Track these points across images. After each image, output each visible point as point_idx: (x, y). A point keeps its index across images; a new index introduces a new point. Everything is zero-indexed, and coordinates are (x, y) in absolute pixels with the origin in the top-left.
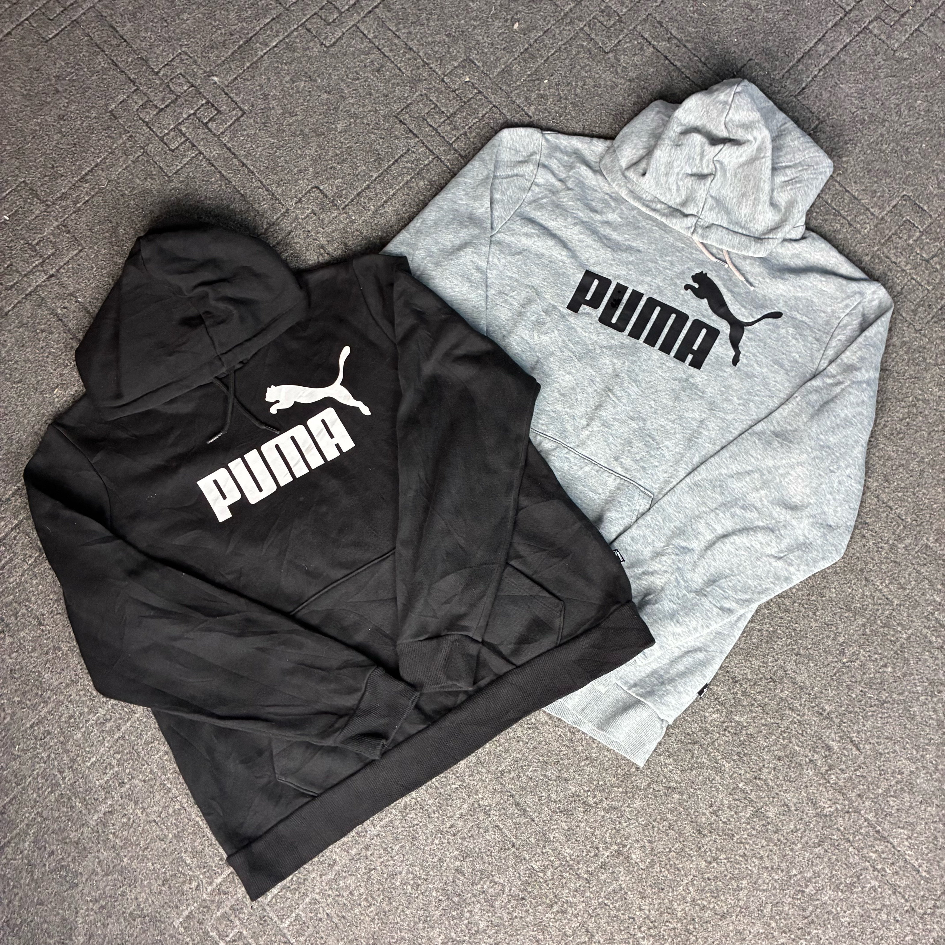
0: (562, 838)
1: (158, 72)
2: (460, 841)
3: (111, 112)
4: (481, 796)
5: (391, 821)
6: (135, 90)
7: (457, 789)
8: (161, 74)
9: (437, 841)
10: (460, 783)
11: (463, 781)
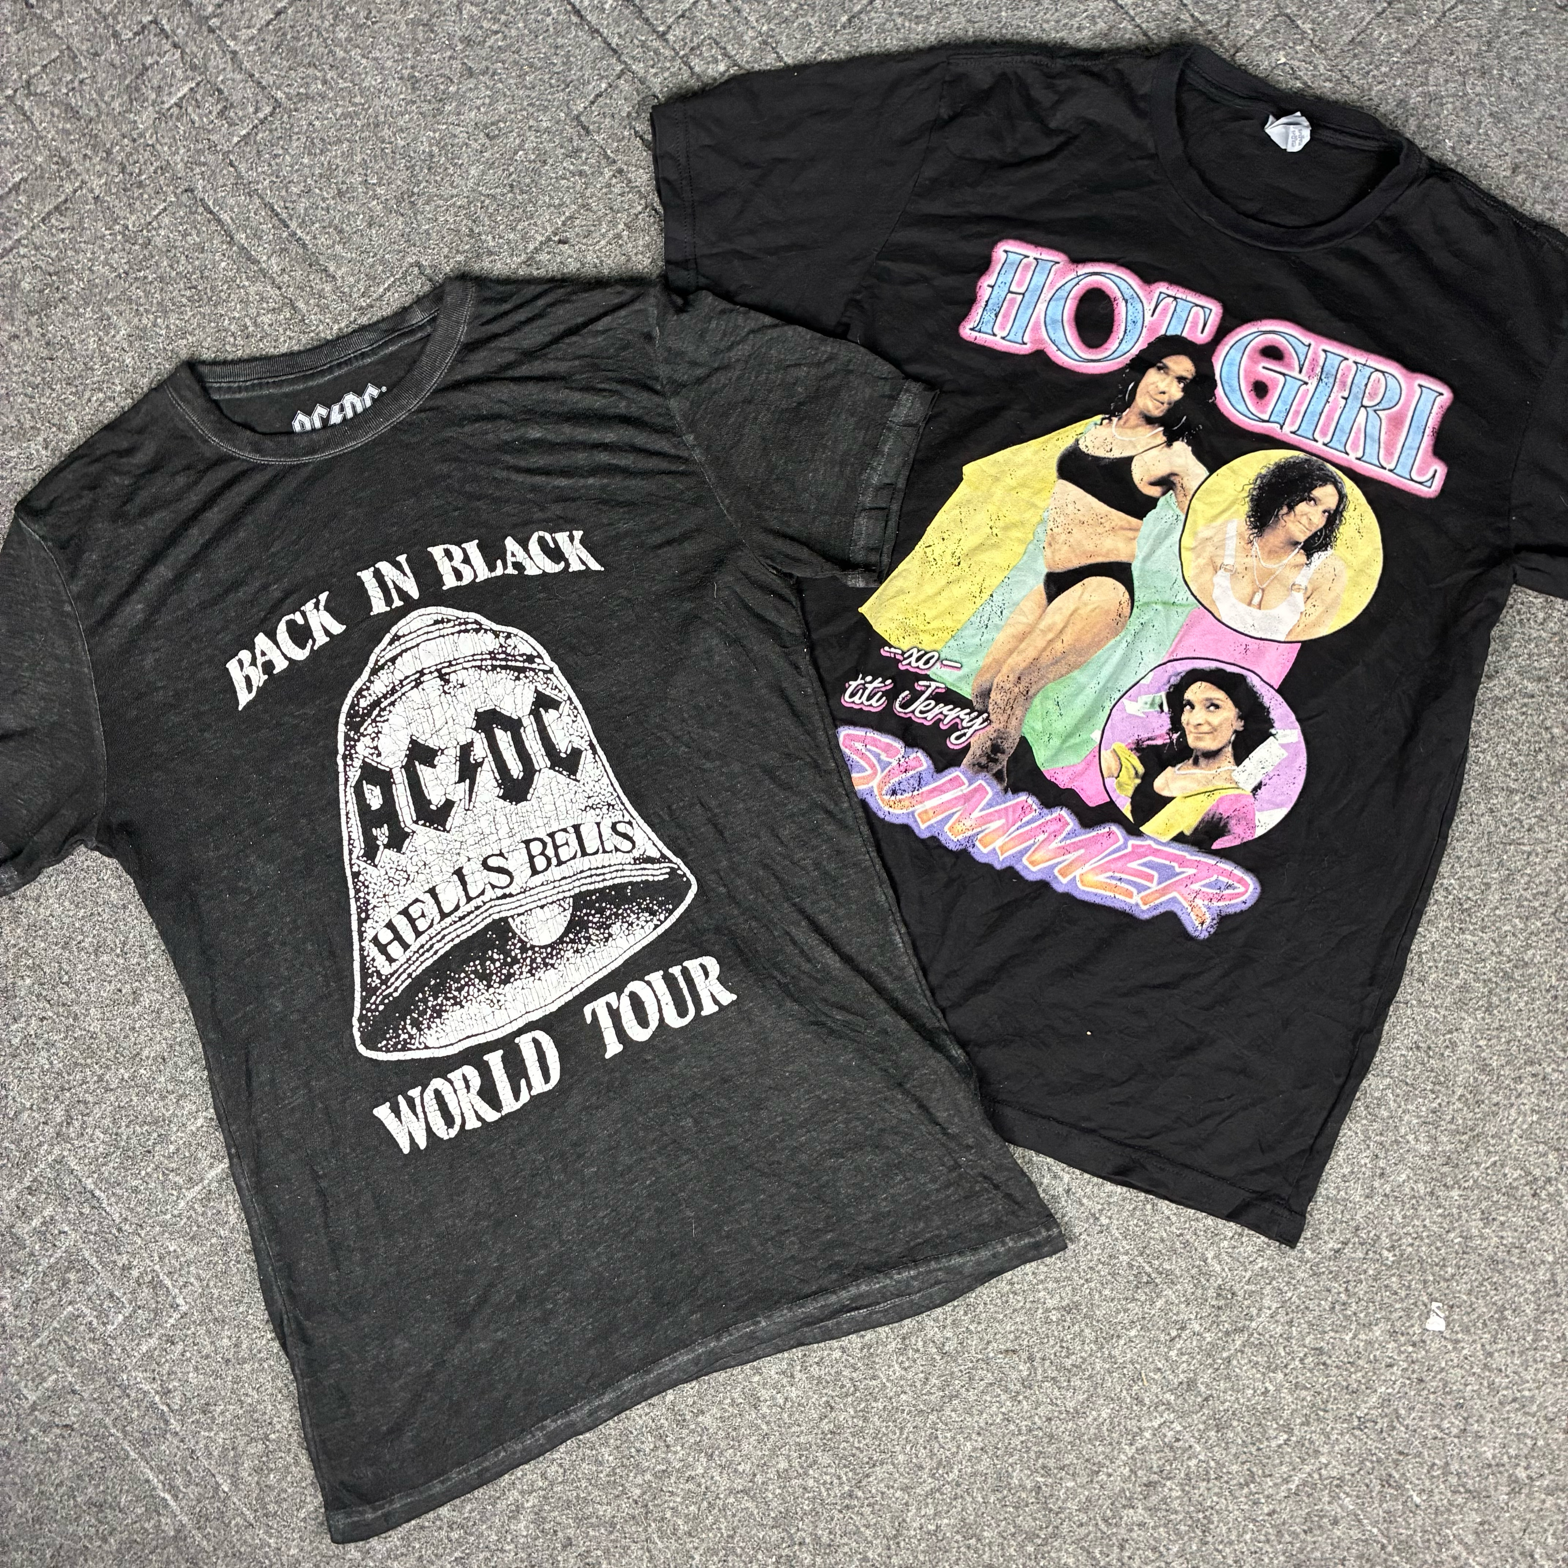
0: (1470, 1539)
1: (664, 34)
2: (1289, 1539)
3: (577, 118)
4: (1324, 1460)
5: (1164, 1500)
6: (622, 72)
7: (1280, 1446)
8: (670, 37)
9: (1248, 1537)
10: (1285, 1436)
11: (1290, 1432)
